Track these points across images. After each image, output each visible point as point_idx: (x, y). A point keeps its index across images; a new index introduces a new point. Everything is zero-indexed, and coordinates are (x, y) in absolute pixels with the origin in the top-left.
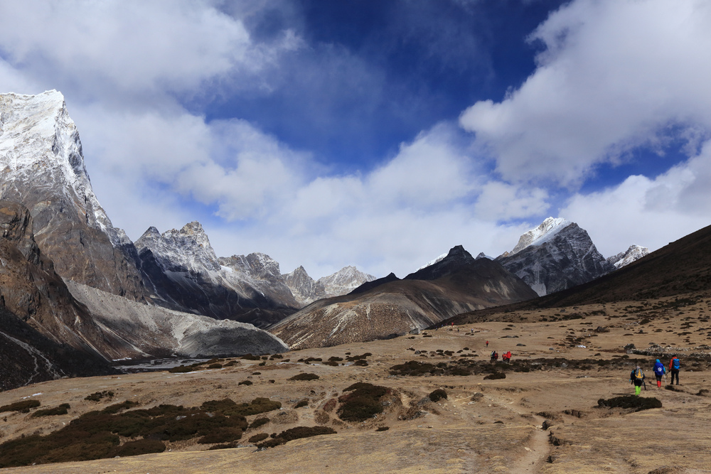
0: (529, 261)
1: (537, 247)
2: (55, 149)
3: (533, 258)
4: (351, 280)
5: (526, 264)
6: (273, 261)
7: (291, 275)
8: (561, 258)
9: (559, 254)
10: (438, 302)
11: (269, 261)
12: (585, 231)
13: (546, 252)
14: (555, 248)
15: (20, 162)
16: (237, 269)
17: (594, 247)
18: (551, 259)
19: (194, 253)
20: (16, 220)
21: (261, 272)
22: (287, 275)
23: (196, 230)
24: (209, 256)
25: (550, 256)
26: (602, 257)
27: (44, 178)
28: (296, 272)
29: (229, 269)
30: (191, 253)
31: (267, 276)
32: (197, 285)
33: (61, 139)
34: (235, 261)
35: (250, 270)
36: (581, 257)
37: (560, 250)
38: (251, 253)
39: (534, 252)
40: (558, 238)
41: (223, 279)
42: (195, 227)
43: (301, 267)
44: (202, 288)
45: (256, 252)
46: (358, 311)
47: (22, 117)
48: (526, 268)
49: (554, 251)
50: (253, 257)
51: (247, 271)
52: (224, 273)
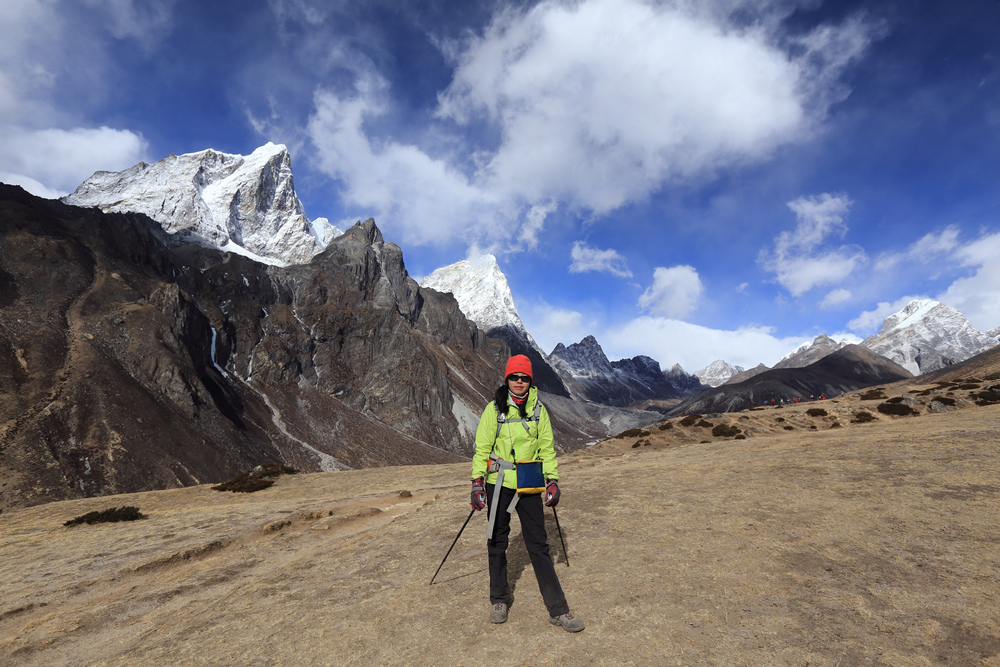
0: (898, 342)
1: (903, 329)
2: (496, 296)
3: (901, 339)
4: (721, 372)
5: (894, 346)
6: (653, 361)
8: (932, 337)
9: (930, 334)
11: (650, 361)
13: (914, 333)
14: (923, 328)
15: (475, 308)
16: (626, 370)
17: (968, 323)
18: (920, 338)
20: (502, 350)
21: (645, 371)
22: (668, 372)
23: (591, 342)
24: (604, 360)
25: (919, 336)
26: (978, 332)
27: (494, 318)
28: (674, 369)
29: (619, 371)
31: (651, 374)
32: (599, 386)
33: (498, 287)
34: (623, 363)
35: (636, 370)
36: (954, 334)
37: (929, 330)
38: (636, 356)
40: (925, 318)
41: (617, 379)
42: (591, 340)
43: (678, 364)
45: (640, 355)
46: (743, 397)
47: (471, 276)
48: (894, 349)
49: (923, 331)
50: (637, 360)
51: (634, 371)
52: (617, 374)
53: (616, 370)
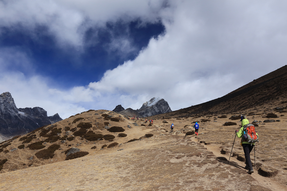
0: (147, 112)
1: (150, 107)
3: (148, 111)
5: (146, 113)
8: (158, 111)
9: (158, 110)
11: (43, 110)
12: (167, 102)
13: (153, 109)
14: (156, 107)
16: (27, 113)
17: (170, 108)
18: (155, 111)
19: (4, 105)
21: (38, 115)
22: (51, 116)
23: (7, 95)
24: (13, 107)
25: (155, 110)
28: (55, 115)
30: (3, 105)
31: (41, 116)
32: (4, 119)
34: (27, 110)
35: (33, 114)
36: (165, 111)
37: (158, 108)
39: (148, 108)
40: (157, 104)
41: (18, 117)
42: (7, 94)
43: (57, 114)
44: (5, 120)
48: (145, 114)
49: (156, 109)
50: (35, 109)
51: (32, 114)
52: (19, 115)
53: (19, 113)
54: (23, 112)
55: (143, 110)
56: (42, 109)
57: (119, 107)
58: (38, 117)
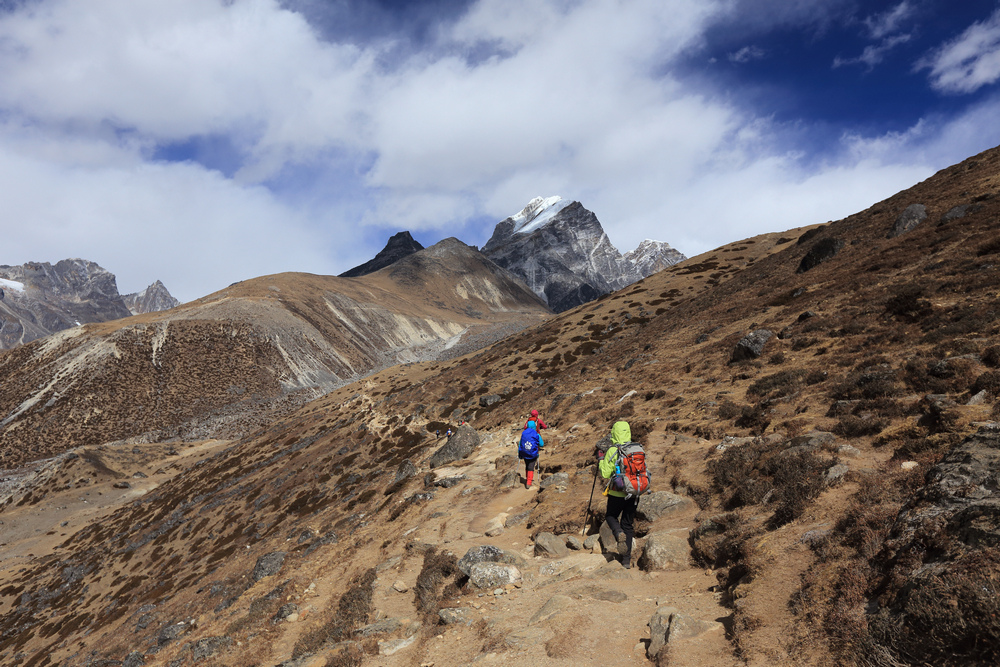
0: (517, 256)
1: (527, 234)
3: (523, 251)
5: (513, 261)
6: (105, 272)
7: (141, 295)
9: (561, 247)
10: (363, 318)
11: (97, 271)
12: (593, 214)
13: (542, 242)
14: (552, 237)
16: (33, 285)
17: (606, 237)
18: (550, 252)
21: (81, 290)
25: (549, 247)
26: (617, 252)
28: (149, 290)
29: (18, 286)
31: (94, 296)
34: (32, 271)
35: (62, 287)
36: (588, 251)
37: (560, 240)
38: (64, 259)
39: (523, 242)
40: (555, 222)
43: (159, 282)
48: (513, 266)
49: (552, 242)
50: (64, 266)
51: (56, 289)
54: (17, 279)
55: (501, 251)
56: (95, 264)
57: (401, 239)
58: (82, 299)
